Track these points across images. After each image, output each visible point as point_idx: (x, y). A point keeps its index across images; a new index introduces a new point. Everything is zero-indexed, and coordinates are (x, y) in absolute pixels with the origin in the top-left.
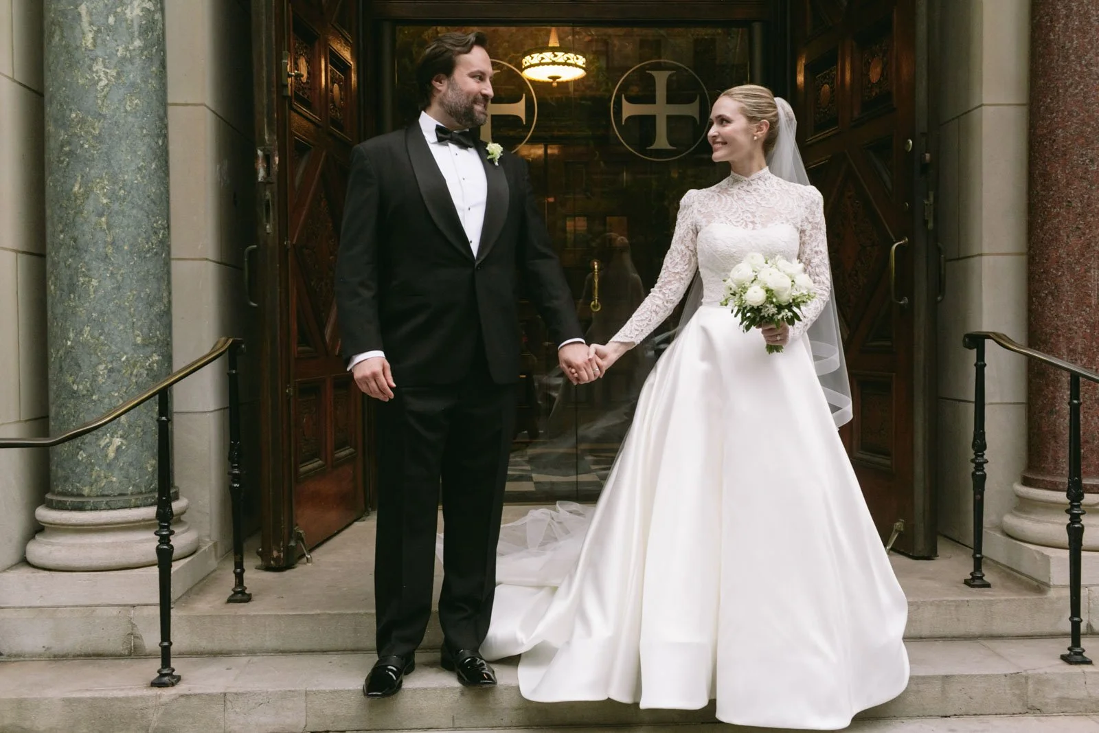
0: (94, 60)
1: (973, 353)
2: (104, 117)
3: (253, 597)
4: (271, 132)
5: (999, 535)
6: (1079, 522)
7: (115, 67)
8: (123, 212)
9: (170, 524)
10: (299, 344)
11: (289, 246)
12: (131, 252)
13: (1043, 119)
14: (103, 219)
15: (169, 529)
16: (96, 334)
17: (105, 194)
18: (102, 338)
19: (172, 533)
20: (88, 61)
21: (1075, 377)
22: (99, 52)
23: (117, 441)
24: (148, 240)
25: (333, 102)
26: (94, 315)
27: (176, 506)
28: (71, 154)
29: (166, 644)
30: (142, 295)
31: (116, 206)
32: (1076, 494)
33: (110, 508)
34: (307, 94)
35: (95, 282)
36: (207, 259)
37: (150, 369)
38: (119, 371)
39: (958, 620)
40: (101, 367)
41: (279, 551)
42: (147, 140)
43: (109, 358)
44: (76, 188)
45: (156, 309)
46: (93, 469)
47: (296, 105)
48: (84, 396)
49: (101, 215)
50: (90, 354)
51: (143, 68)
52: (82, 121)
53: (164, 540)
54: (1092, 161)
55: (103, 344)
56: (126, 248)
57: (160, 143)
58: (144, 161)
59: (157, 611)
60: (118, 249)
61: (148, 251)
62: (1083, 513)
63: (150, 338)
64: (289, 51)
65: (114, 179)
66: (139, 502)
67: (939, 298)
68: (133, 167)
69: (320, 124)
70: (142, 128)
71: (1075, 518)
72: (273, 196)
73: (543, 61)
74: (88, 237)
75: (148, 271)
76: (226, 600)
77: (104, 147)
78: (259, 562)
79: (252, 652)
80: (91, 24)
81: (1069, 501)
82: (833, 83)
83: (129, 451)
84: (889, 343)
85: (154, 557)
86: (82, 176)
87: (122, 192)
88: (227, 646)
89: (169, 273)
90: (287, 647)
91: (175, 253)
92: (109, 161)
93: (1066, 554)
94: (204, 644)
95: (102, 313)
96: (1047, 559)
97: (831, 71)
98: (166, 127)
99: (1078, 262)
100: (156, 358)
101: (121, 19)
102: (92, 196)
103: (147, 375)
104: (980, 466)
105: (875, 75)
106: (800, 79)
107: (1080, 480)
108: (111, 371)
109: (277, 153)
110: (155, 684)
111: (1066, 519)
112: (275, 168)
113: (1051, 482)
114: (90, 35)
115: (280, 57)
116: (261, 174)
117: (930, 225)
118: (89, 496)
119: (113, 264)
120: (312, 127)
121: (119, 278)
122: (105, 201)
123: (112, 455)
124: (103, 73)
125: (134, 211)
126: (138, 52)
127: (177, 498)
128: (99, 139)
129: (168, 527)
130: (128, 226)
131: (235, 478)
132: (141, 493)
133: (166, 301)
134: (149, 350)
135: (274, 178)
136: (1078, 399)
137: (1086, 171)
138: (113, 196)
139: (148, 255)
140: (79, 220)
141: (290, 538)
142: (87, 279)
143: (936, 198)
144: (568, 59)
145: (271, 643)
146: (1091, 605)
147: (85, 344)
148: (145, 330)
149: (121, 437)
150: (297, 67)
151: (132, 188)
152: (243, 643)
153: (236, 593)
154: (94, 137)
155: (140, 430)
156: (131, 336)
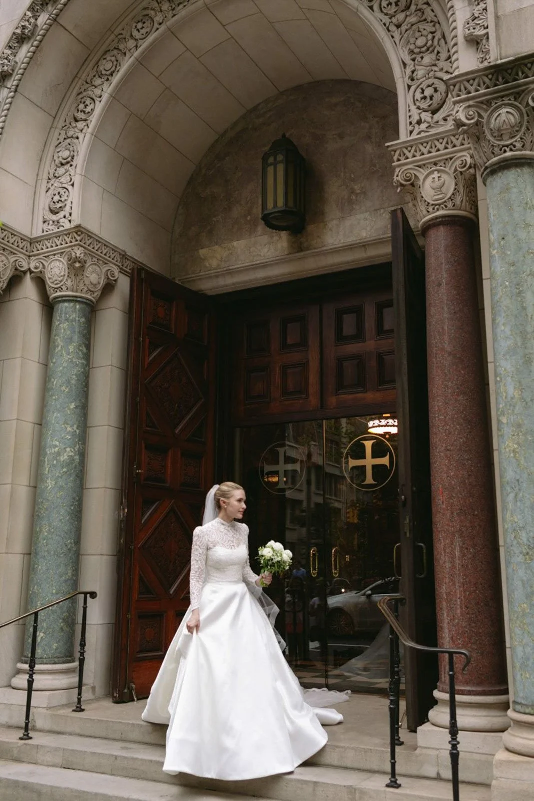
0: (47, 478)
2: (48, 500)
3: (86, 710)
4: (125, 498)
7: (55, 480)
8: (52, 538)
11: (133, 548)
12: (54, 555)
14: (45, 541)
16: (38, 589)
17: (46, 532)
22: (49, 475)
24: (62, 549)
25: (187, 474)
29: (27, 721)
31: (50, 536)
34: (158, 476)
35: (40, 567)
39: (366, 760)
40: (39, 603)
41: (117, 694)
42: (65, 508)
43: (42, 599)
44: (38, 529)
45: (63, 578)
47: (145, 483)
49: (44, 539)
52: (42, 502)
53: (31, 676)
55: (41, 593)
56: (52, 553)
60: (49, 552)
63: (59, 591)
64: (139, 461)
65: (50, 525)
68: (58, 519)
69: (167, 488)
72: (124, 526)
73: (374, 425)
74: (39, 549)
75: (61, 562)
76: (72, 710)
77: (48, 513)
80: (48, 464)
83: (46, 639)
86: (40, 524)
87: (53, 530)
88: (63, 730)
92: (49, 518)
95: (41, 580)
101: (58, 461)
102: (42, 532)
110: (21, 739)
112: (125, 514)
114: (47, 469)
116: (122, 516)
117: (408, 535)
119: (47, 560)
121: (49, 565)
122: (46, 534)
123: (39, 640)
124: (50, 483)
125: (57, 538)
128: (47, 509)
129: (32, 671)
130: (54, 544)
132: (49, 658)
134: (58, 596)
135: (125, 519)
138: (49, 532)
140: (37, 542)
141: (125, 688)
144: (388, 422)
146: (440, 762)
148: (58, 587)
149: (43, 633)
151: (57, 528)
152: (68, 730)
153: (77, 707)
154: (45, 509)
155: (51, 630)
156: (51, 589)
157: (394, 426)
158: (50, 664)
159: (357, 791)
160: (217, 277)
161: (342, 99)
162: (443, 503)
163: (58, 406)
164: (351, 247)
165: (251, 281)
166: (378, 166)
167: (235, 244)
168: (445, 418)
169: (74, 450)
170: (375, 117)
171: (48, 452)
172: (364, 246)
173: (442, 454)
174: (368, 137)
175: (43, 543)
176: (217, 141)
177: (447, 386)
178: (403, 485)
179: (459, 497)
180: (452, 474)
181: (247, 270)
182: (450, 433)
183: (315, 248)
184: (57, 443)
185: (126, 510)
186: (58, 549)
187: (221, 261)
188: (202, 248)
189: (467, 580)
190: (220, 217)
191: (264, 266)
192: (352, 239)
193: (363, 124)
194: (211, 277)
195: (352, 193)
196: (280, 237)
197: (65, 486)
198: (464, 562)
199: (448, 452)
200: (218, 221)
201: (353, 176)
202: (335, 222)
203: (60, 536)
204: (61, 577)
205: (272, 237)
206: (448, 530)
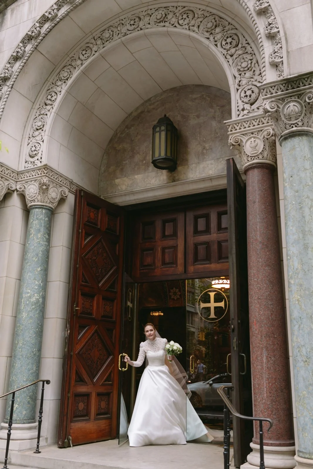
0: (23, 312)
2: (23, 325)
3: (42, 452)
4: (68, 323)
7: (27, 313)
8: (25, 348)
11: (72, 354)
12: (25, 357)
16: (15, 378)
22: (24, 310)
23: (17, 406)
24: (30, 354)
25: (105, 310)
29: (6, 459)
31: (23, 346)
34: (88, 312)
35: (17, 365)
40: (15, 386)
41: (60, 442)
43: (17, 384)
45: (31, 372)
47: (81, 315)
49: (20, 348)
52: (19, 326)
53: (10, 431)
55: (17, 381)
60: (22, 356)
61: (30, 357)
63: (28, 379)
65: (24, 340)
72: (67, 341)
73: (216, 283)
75: (29, 362)
76: (33, 452)
77: (22, 332)
80: (24, 304)
83: (19, 409)
86: (18, 339)
87: (25, 343)
88: (27, 464)
92: (23, 335)
95: (17, 373)
101: (30, 302)
102: (18, 344)
112: (68, 334)
114: (23, 306)
119: (21, 360)
121: (22, 364)
122: (21, 345)
123: (15, 409)
124: (24, 315)
125: (27, 347)
128: (22, 330)
129: (10, 428)
130: (26, 351)
132: (21, 420)
134: (27, 382)
135: (68, 337)
138: (23, 344)
141: (65, 439)
144: (223, 282)
148: (27, 377)
149: (18, 404)
151: (28, 342)
152: (31, 464)
153: (36, 450)
154: (21, 330)
155: (22, 403)
156: (23, 378)
157: (227, 284)
158: (21, 424)
160: (125, 195)
161: (199, 96)
162: (256, 330)
163: (31, 269)
164: (203, 180)
165: (144, 198)
166: (219, 134)
167: (136, 176)
168: (258, 280)
169: (39, 295)
170: (218, 106)
171: (24, 296)
172: (211, 179)
173: (256, 301)
174: (214, 118)
175: (19, 350)
176: (127, 118)
177: (259, 261)
178: (233, 319)
179: (265, 327)
180: (261, 313)
181: (142, 192)
182: (260, 289)
183: (182, 180)
184: (29, 291)
185: (69, 331)
186: (28, 354)
187: (128, 187)
188: (117, 179)
189: (270, 376)
190: (127, 161)
191: (152, 189)
192: (204, 175)
193: (211, 110)
194: (122, 195)
195: (204, 149)
196: (162, 173)
197: (33, 317)
198: (268, 366)
199: (259, 300)
200: (126, 163)
201: (204, 139)
202: (194, 165)
203: (29, 346)
204: (29, 371)
205: (157, 173)
206: (259, 346)
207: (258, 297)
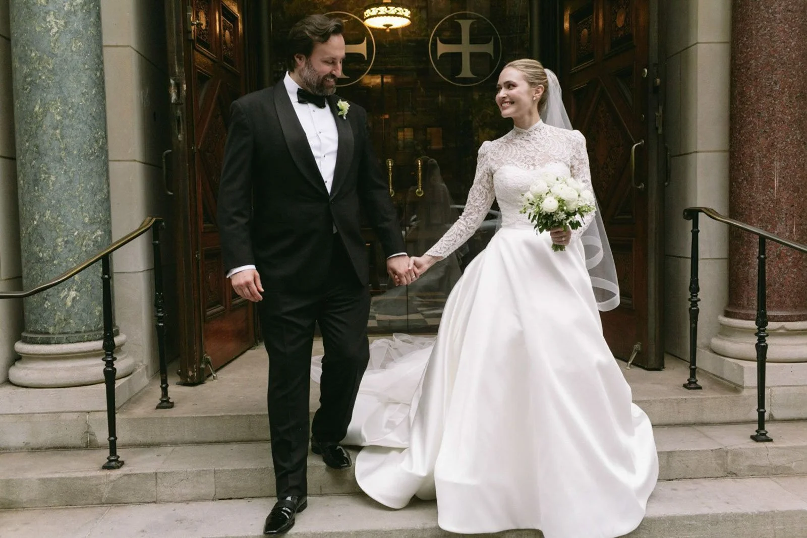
0: (47, 13)
1: (691, 222)
2: (56, 55)
3: (175, 404)
5: (708, 352)
6: (764, 342)
7: (63, 18)
8: (72, 126)
9: (113, 353)
10: (205, 222)
11: (195, 150)
12: (79, 156)
13: (741, 52)
14: (58, 131)
15: (112, 357)
16: (55, 216)
17: (58, 113)
18: (59, 218)
19: (115, 359)
20: (43, 14)
21: (763, 239)
22: (51, 7)
23: (73, 294)
24: (91, 146)
25: (225, 43)
26: (53, 202)
27: (117, 340)
28: (31, 83)
29: (112, 438)
30: (88, 187)
31: (67, 122)
32: (762, 321)
33: (69, 342)
34: (205, 38)
35: (53, 178)
36: (135, 160)
37: (96, 241)
38: (73, 243)
39: (679, 412)
40: (60, 240)
41: (193, 372)
42: (88, 72)
43: (65, 233)
44: (37, 109)
45: (98, 197)
46: (55, 314)
47: (198, 45)
48: (47, 261)
49: (56, 128)
50: (51, 231)
51: (84, 19)
52: (40, 59)
53: (110, 364)
54: (776, 83)
55: (60, 223)
56: (75, 152)
57: (98, 74)
58: (86, 88)
59: (105, 416)
60: (69, 153)
61: (92, 155)
62: (767, 336)
63: (95, 219)
64: (192, 6)
65: (64, 102)
66: (90, 338)
67: (666, 184)
68: (79, 92)
69: (215, 59)
70: (84, 64)
71: (761, 339)
72: (182, 113)
74: (47, 144)
75: (92, 170)
76: (155, 407)
77: (57, 78)
78: (179, 380)
79: (175, 444)
81: (757, 327)
82: (590, 28)
83: (82, 301)
84: (630, 217)
85: (102, 377)
86: (41, 100)
87: (71, 111)
89: (107, 170)
90: (200, 439)
91: (111, 156)
92: (61, 88)
93: (755, 365)
94: (140, 439)
95: (59, 201)
96: (741, 368)
97: (589, 19)
98: (102, 63)
99: (765, 156)
100: (99, 233)
102: (49, 115)
103: (94, 245)
104: (695, 304)
105: (620, 22)
106: (567, 25)
107: (765, 313)
108: (67, 242)
109: (185, 82)
110: (106, 467)
111: (755, 340)
112: (184, 93)
113: (745, 314)
115: (185, 11)
116: (174, 97)
117: (660, 131)
118: (53, 334)
119: (66, 165)
120: (210, 62)
121: (71, 175)
122: (58, 118)
123: (69, 304)
124: (54, 23)
125: (81, 126)
126: (80, 7)
127: (117, 334)
128: (52, 72)
129: (111, 355)
130: (76, 136)
131: (160, 319)
132: (91, 331)
133: (105, 191)
134: (94, 227)
135: (183, 101)
136: (764, 254)
137: (772, 90)
138: (64, 114)
139: (92, 158)
140: (40, 132)
141: (201, 362)
142: (47, 176)
143: (664, 112)
145: (188, 437)
146: (772, 400)
147: (46, 223)
148: (91, 213)
149: (76, 290)
150: (198, 18)
151: (78, 108)
152: (169, 437)
153: (163, 402)
154: (49, 71)
155: (89, 285)
156: (81, 217)
159: (729, 454)
179: (799, 76)
180: (793, 44)
198: (800, 161)
206: (782, 120)
207: (786, 7)
